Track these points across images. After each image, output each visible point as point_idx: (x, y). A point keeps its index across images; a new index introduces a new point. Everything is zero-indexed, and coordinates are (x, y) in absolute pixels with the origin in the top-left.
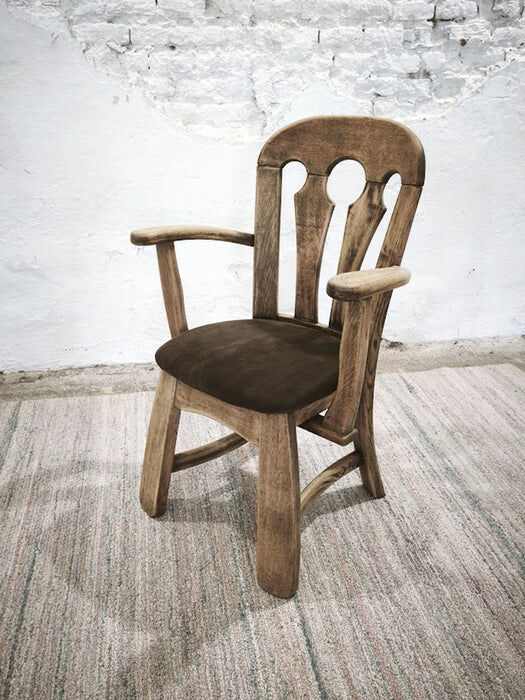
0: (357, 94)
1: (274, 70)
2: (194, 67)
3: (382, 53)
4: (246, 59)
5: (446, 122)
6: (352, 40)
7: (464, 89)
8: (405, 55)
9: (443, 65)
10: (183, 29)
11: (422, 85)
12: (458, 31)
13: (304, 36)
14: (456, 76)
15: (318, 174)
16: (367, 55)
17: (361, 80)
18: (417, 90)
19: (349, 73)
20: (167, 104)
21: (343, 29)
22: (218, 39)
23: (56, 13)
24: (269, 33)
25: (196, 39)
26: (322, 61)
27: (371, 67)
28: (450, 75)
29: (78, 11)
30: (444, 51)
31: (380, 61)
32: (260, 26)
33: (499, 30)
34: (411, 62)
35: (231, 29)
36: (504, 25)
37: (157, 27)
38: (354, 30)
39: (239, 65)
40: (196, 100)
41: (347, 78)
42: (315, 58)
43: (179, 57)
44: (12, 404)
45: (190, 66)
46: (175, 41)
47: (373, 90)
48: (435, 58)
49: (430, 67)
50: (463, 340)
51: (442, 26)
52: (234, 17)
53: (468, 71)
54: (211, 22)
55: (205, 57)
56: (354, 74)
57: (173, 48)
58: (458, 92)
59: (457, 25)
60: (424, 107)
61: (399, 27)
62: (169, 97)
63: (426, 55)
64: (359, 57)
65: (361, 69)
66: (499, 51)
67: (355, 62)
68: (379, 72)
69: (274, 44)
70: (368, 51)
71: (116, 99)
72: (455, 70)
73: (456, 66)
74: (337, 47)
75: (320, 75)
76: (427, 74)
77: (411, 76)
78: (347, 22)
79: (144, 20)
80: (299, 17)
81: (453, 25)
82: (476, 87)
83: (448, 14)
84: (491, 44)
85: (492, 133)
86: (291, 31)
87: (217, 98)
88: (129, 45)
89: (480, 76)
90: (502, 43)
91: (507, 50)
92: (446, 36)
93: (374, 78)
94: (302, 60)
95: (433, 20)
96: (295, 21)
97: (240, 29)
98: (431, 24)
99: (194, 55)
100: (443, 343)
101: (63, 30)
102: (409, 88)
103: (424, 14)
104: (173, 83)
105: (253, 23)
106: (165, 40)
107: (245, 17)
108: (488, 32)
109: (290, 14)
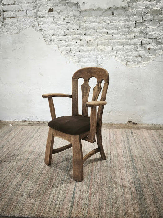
0: (122, 61)
1: (102, 56)
2: (84, 55)
3: (128, 52)
4: (96, 54)
5: (146, 67)
6: (120, 49)
7: (150, 60)
8: (134, 52)
9: (144, 54)
10: (82, 48)
11: (139, 59)
12: (148, 46)
13: (109, 48)
14: (148, 57)
15: (87, 80)
16: (125, 52)
17: (123, 58)
18: (138, 60)
19: (120, 56)
20: (78, 63)
21: (118, 47)
22: (89, 49)
23: (56, 45)
24: (101, 48)
25: (85, 50)
26: (114, 54)
27: (126, 55)
28: (146, 56)
29: (60, 45)
30: (145, 51)
31: (128, 53)
32: (99, 46)
33: (159, 46)
34: (136, 53)
35: (92, 47)
36: (161, 45)
37: (76, 47)
38: (121, 47)
39: (94, 55)
40: (84, 62)
41: (120, 57)
42: (112, 53)
43: (81, 53)
44: (39, 127)
45: (83, 55)
46: (80, 50)
47: (126, 60)
48: (142, 52)
49: (141, 54)
50: (154, 124)
51: (143, 45)
52: (93, 45)
53: (151, 55)
54: (88, 46)
55: (87, 53)
56: (121, 56)
57: (80, 52)
58: (149, 60)
59: (147, 45)
60: (140, 64)
61: (132, 46)
62: (78, 62)
63: (140, 52)
64: (122, 53)
65: (123, 55)
66: (160, 51)
67: (122, 54)
68: (128, 56)
69: (102, 50)
70: (125, 51)
71: (67, 62)
72: (147, 55)
73: (148, 54)
74: (117, 51)
75: (113, 57)
76: (140, 56)
77: (136, 57)
78: (119, 45)
79: (74, 46)
80: (108, 44)
81: (146, 45)
82: (153, 59)
83: (145, 42)
84: (157, 49)
85: (158, 70)
86: (106, 48)
87: (89, 62)
88: (70, 51)
89: (154, 57)
90: (160, 49)
91: (162, 50)
92: (145, 47)
93: (126, 57)
94: (109, 54)
95: (141, 44)
96: (107, 45)
97: (95, 47)
98: (141, 45)
99: (84, 53)
100: (148, 124)
101: (57, 49)
102: (135, 59)
103: (138, 43)
104: (80, 59)
105: (97, 46)
106: (78, 50)
107: (96, 45)
108: (156, 46)
109: (106, 44)
